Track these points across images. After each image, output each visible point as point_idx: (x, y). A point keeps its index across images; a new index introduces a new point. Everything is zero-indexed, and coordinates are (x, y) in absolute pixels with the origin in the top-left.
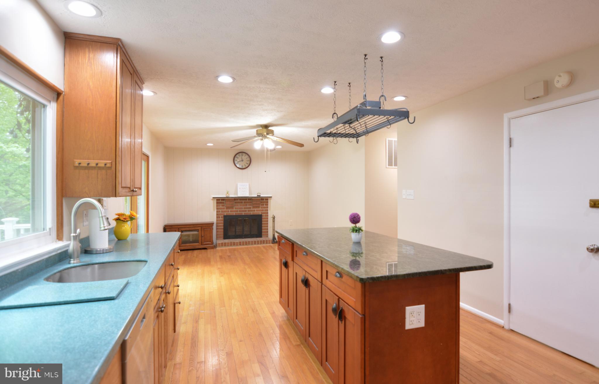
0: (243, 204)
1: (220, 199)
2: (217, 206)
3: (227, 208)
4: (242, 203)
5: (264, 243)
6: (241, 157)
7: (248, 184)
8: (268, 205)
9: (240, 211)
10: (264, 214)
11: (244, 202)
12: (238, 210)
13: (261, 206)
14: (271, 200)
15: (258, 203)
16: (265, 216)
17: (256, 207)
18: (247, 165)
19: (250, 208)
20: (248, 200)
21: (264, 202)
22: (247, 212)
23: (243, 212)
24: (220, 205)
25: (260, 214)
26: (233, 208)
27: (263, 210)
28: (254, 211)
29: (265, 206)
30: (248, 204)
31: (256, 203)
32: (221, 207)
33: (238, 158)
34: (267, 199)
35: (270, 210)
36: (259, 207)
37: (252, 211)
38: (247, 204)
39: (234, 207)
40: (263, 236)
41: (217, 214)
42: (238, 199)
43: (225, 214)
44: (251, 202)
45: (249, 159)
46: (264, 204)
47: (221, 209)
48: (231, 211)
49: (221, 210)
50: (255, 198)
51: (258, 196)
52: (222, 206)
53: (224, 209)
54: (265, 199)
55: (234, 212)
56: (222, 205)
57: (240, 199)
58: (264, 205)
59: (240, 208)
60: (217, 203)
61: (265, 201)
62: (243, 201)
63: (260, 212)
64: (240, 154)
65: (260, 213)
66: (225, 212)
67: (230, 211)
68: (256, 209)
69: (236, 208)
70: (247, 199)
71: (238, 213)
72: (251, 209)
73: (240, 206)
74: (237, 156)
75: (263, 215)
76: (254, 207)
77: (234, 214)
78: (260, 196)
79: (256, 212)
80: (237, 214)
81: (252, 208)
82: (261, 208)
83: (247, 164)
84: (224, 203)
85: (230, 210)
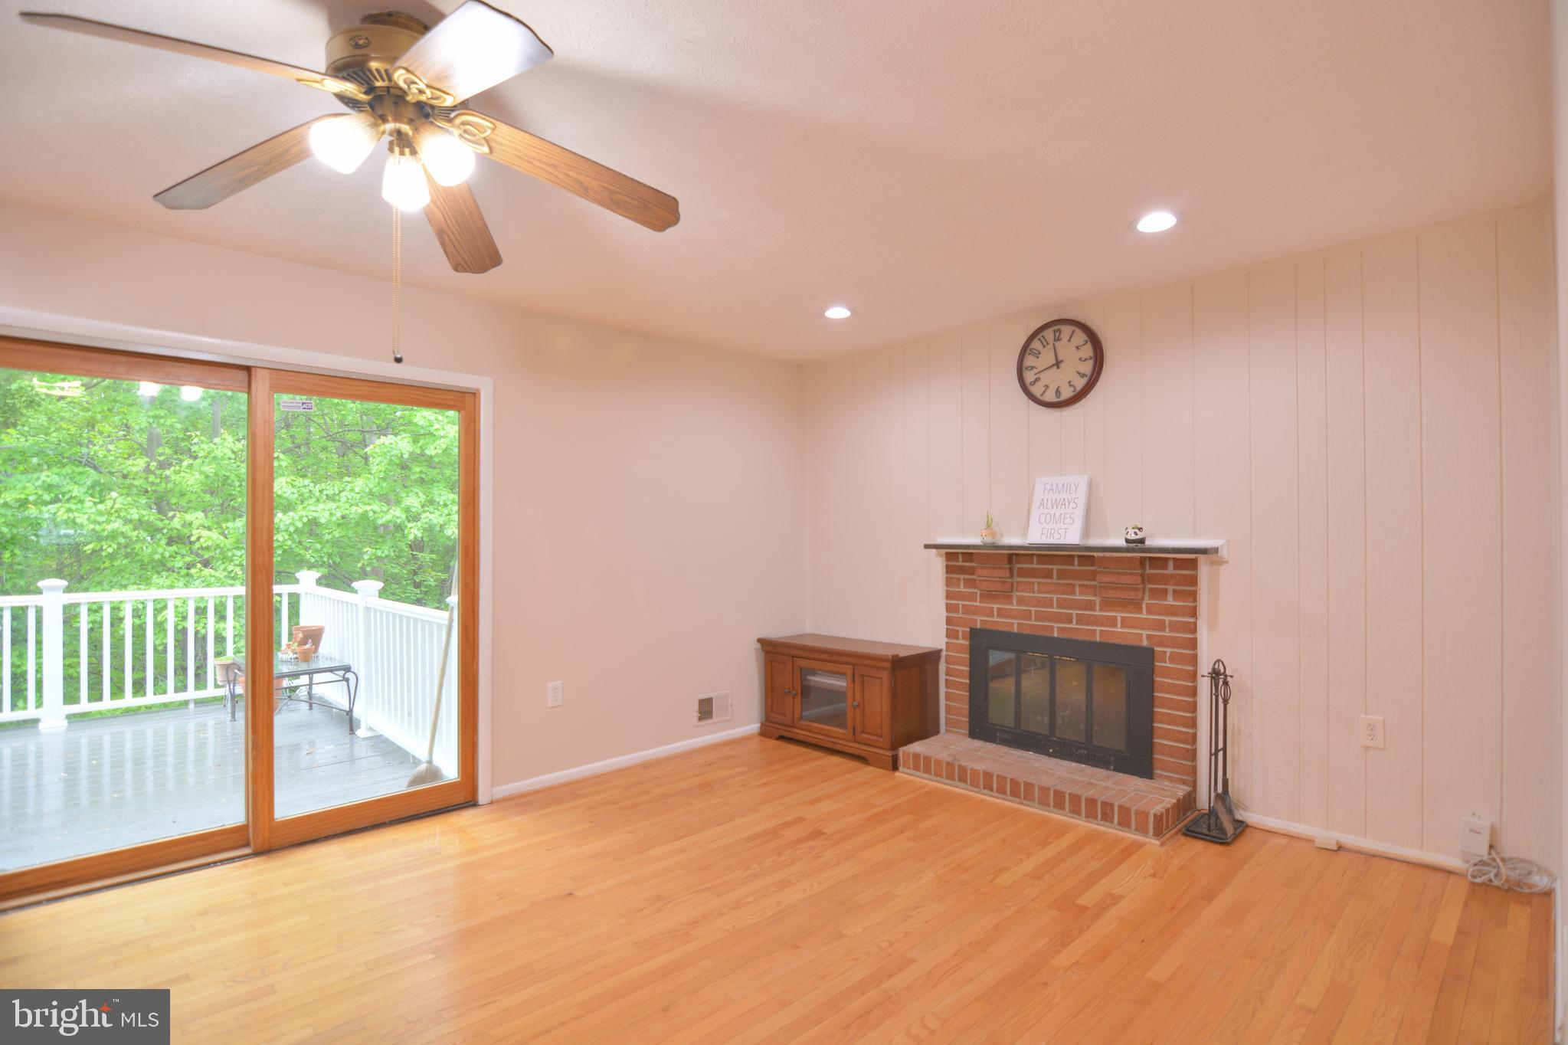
0: (1054, 580)
1: (957, 553)
2: (949, 582)
3: (987, 596)
4: (1051, 577)
5: (1107, 817)
6: (1051, 346)
7: (1082, 481)
8: (1193, 596)
9: (1040, 616)
10: (1168, 650)
11: (1062, 575)
12: (1033, 609)
13: (1147, 600)
14: (1224, 572)
15: (1126, 580)
16: (1172, 658)
17: (1123, 604)
18: (1080, 383)
19: (1090, 606)
20: (1080, 564)
21: (1165, 579)
22: (1074, 625)
23: (1056, 625)
24: (959, 579)
25: (1145, 643)
26: (1008, 598)
27: (1161, 626)
28: (1112, 622)
29: (1170, 601)
30: (1077, 583)
31: (1113, 579)
32: (962, 589)
33: (1037, 355)
34: (1193, 564)
35: (1213, 626)
36: (1137, 606)
37: (1096, 621)
38: (1073, 586)
39: (1016, 594)
40: (1157, 772)
41: (949, 621)
42: (1033, 555)
43: (979, 621)
44: (1092, 576)
45: (1088, 351)
46: (1170, 588)
47: (961, 596)
48: (1001, 613)
49: (961, 603)
50: (1108, 554)
51: (1127, 541)
52: (965, 586)
53: (972, 598)
54: (1171, 564)
55: (1014, 618)
56: (964, 579)
57: (1042, 559)
58: (1170, 597)
59: (1040, 603)
60: (949, 570)
61: (1170, 570)
62: (1055, 567)
63: (1145, 633)
64: (1049, 334)
65: (1142, 637)
66: (976, 611)
67: (998, 609)
68: (1119, 615)
69: (1021, 601)
70: (1072, 557)
71: (1033, 625)
72: (1094, 609)
73: (1039, 592)
74: (1036, 344)
75: (1156, 649)
76: (1107, 604)
77: (1014, 625)
78: (1142, 541)
79: (1119, 629)
80: (1028, 632)
81: (1101, 610)
82: (1149, 612)
83: (1083, 375)
84: (971, 571)
85: (995, 606)
